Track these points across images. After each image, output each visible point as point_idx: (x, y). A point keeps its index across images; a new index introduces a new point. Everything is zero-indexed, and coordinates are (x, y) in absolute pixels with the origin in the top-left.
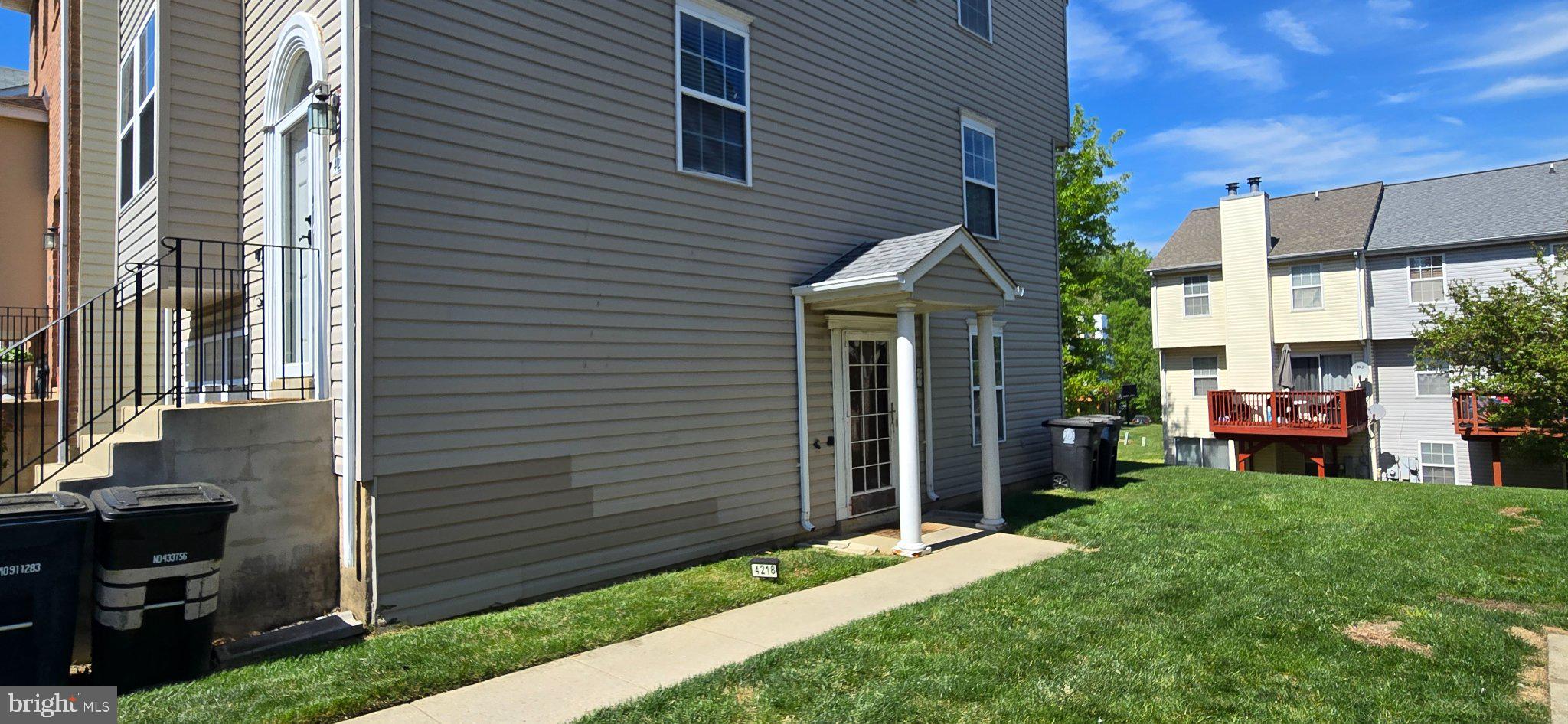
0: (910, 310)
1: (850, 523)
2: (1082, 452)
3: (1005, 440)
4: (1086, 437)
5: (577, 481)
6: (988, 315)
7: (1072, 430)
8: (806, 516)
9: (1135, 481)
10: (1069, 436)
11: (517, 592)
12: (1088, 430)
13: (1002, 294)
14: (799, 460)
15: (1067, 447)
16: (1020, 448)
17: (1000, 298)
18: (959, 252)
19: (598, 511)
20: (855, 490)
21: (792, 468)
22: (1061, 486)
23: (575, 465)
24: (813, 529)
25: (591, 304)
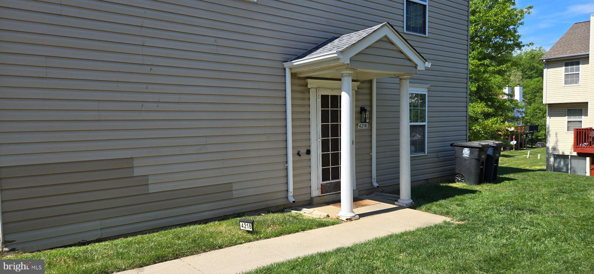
0: (349, 75)
1: (319, 198)
2: (474, 162)
3: (426, 153)
4: (476, 153)
5: (137, 172)
6: (406, 79)
7: (468, 149)
8: (291, 194)
9: (509, 179)
10: (466, 152)
11: (98, 235)
12: (478, 149)
13: (416, 66)
14: (287, 162)
15: (465, 159)
16: (437, 159)
17: (414, 69)
18: (385, 39)
19: (152, 189)
20: (323, 180)
21: (282, 167)
22: (460, 181)
23: (136, 163)
24: (294, 202)
25: (147, 69)
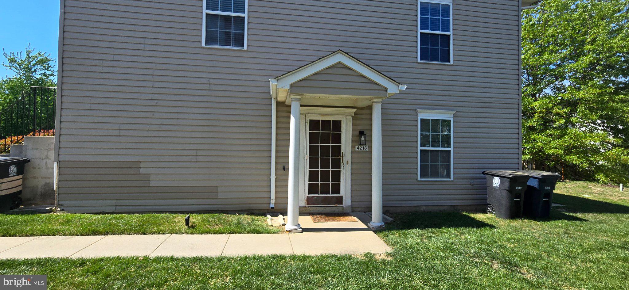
0: (296, 99)
2: (505, 194)
3: (452, 179)
4: (507, 184)
5: (143, 171)
6: (377, 102)
7: (498, 178)
8: (273, 200)
10: (496, 181)
11: (113, 209)
12: (508, 179)
13: (386, 90)
14: (270, 174)
15: (495, 189)
16: (470, 186)
17: (384, 92)
18: (340, 66)
19: (153, 184)
20: (309, 194)
21: (266, 178)
22: (491, 212)
23: (142, 165)
24: (273, 208)
25: (154, 103)
